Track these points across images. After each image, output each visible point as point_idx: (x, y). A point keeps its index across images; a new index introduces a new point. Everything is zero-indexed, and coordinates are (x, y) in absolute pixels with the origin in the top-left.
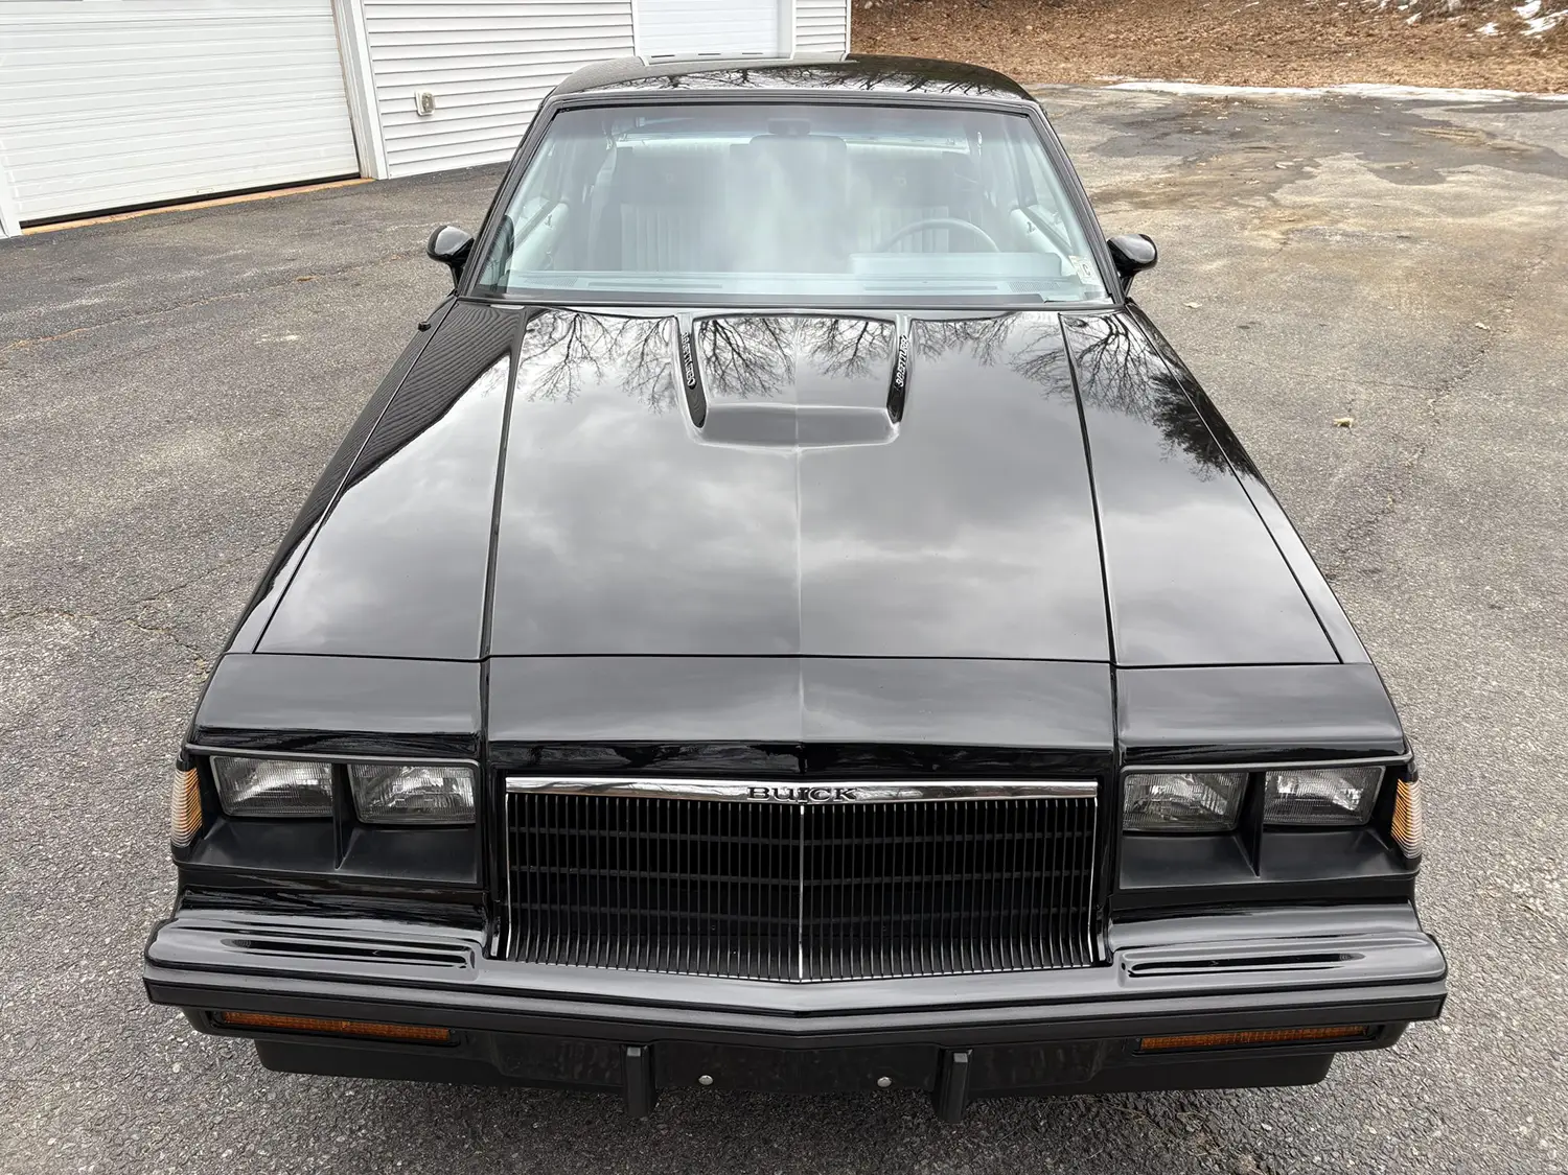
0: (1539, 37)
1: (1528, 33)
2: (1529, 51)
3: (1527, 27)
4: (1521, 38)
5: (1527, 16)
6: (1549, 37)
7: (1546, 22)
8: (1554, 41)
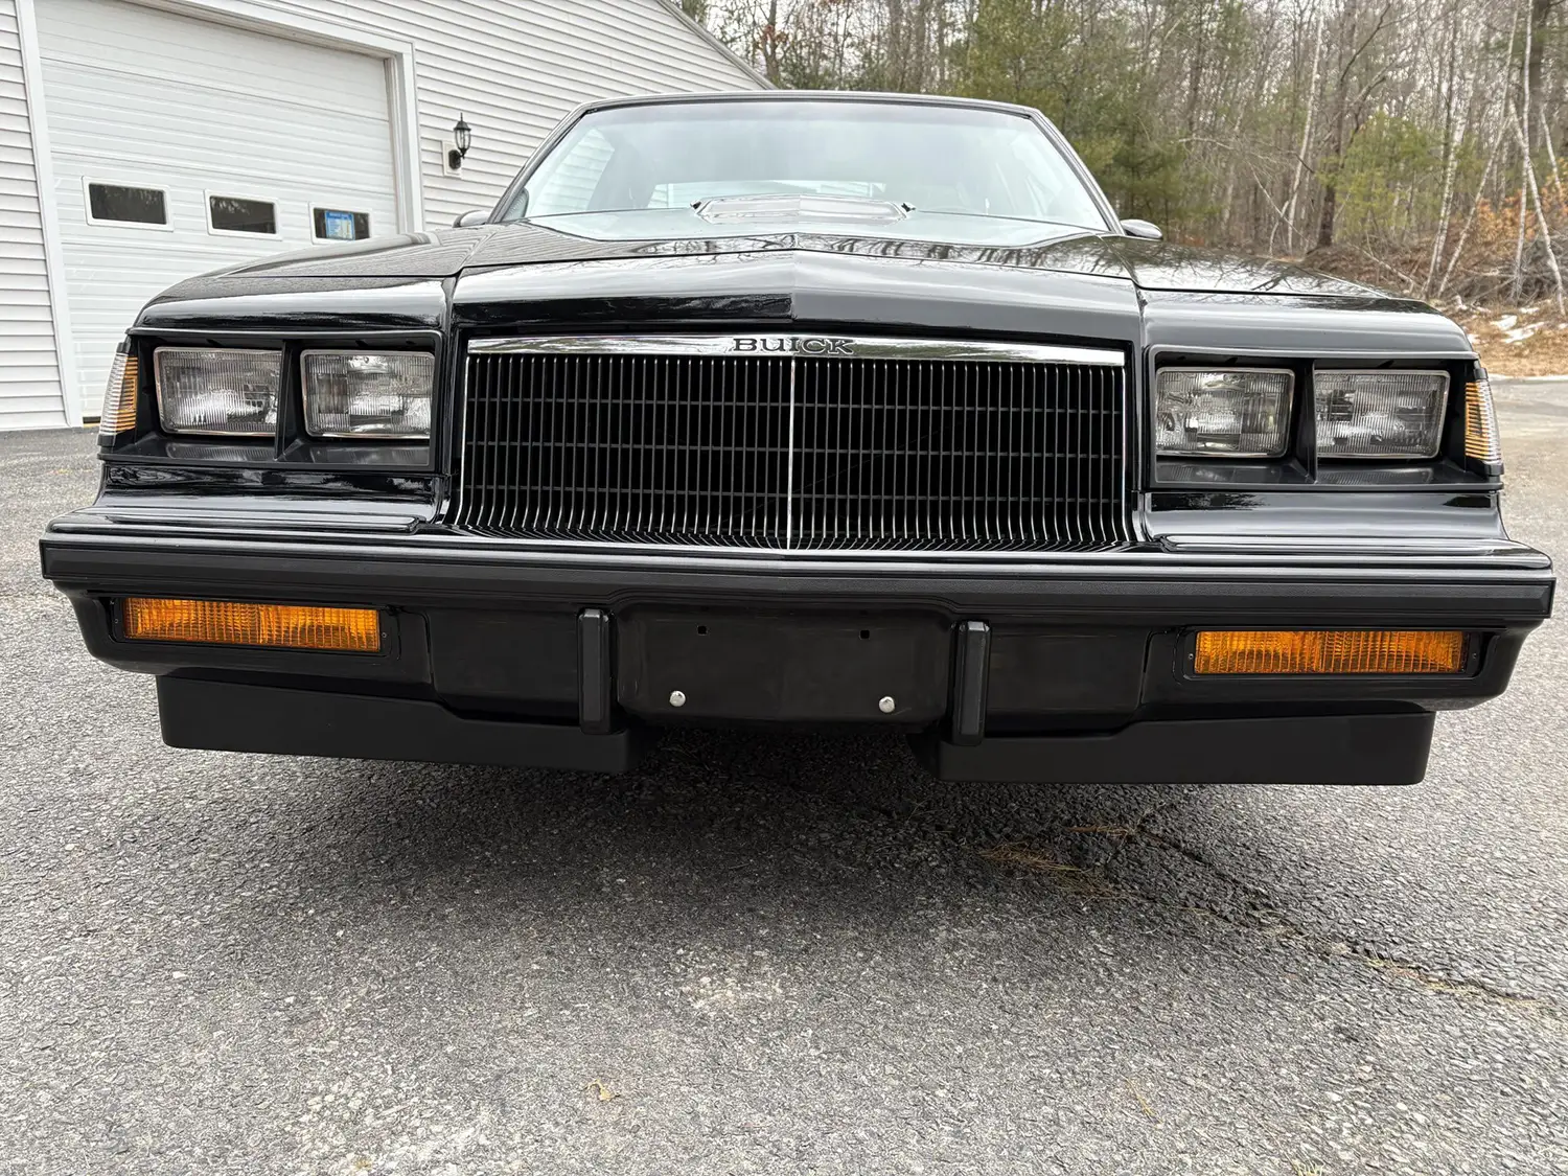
0: (1518, 344)
1: (1508, 341)
2: (1511, 353)
3: (1506, 336)
4: (1501, 344)
5: (1505, 328)
6: (1529, 344)
7: (1524, 332)
8: (1534, 346)
